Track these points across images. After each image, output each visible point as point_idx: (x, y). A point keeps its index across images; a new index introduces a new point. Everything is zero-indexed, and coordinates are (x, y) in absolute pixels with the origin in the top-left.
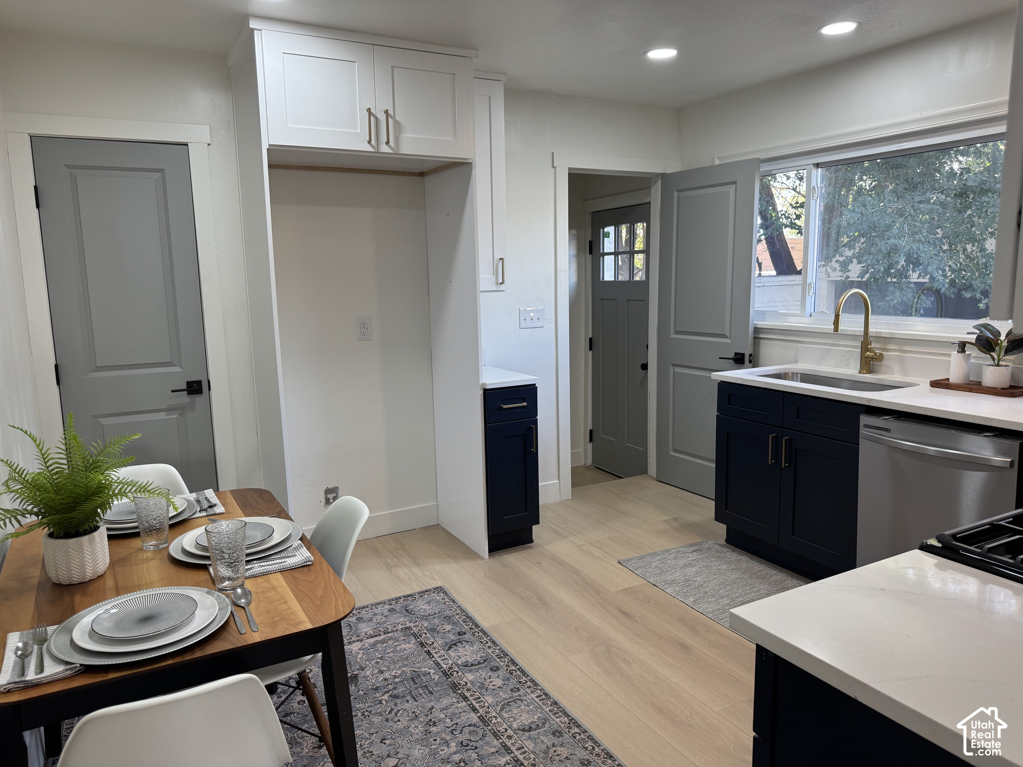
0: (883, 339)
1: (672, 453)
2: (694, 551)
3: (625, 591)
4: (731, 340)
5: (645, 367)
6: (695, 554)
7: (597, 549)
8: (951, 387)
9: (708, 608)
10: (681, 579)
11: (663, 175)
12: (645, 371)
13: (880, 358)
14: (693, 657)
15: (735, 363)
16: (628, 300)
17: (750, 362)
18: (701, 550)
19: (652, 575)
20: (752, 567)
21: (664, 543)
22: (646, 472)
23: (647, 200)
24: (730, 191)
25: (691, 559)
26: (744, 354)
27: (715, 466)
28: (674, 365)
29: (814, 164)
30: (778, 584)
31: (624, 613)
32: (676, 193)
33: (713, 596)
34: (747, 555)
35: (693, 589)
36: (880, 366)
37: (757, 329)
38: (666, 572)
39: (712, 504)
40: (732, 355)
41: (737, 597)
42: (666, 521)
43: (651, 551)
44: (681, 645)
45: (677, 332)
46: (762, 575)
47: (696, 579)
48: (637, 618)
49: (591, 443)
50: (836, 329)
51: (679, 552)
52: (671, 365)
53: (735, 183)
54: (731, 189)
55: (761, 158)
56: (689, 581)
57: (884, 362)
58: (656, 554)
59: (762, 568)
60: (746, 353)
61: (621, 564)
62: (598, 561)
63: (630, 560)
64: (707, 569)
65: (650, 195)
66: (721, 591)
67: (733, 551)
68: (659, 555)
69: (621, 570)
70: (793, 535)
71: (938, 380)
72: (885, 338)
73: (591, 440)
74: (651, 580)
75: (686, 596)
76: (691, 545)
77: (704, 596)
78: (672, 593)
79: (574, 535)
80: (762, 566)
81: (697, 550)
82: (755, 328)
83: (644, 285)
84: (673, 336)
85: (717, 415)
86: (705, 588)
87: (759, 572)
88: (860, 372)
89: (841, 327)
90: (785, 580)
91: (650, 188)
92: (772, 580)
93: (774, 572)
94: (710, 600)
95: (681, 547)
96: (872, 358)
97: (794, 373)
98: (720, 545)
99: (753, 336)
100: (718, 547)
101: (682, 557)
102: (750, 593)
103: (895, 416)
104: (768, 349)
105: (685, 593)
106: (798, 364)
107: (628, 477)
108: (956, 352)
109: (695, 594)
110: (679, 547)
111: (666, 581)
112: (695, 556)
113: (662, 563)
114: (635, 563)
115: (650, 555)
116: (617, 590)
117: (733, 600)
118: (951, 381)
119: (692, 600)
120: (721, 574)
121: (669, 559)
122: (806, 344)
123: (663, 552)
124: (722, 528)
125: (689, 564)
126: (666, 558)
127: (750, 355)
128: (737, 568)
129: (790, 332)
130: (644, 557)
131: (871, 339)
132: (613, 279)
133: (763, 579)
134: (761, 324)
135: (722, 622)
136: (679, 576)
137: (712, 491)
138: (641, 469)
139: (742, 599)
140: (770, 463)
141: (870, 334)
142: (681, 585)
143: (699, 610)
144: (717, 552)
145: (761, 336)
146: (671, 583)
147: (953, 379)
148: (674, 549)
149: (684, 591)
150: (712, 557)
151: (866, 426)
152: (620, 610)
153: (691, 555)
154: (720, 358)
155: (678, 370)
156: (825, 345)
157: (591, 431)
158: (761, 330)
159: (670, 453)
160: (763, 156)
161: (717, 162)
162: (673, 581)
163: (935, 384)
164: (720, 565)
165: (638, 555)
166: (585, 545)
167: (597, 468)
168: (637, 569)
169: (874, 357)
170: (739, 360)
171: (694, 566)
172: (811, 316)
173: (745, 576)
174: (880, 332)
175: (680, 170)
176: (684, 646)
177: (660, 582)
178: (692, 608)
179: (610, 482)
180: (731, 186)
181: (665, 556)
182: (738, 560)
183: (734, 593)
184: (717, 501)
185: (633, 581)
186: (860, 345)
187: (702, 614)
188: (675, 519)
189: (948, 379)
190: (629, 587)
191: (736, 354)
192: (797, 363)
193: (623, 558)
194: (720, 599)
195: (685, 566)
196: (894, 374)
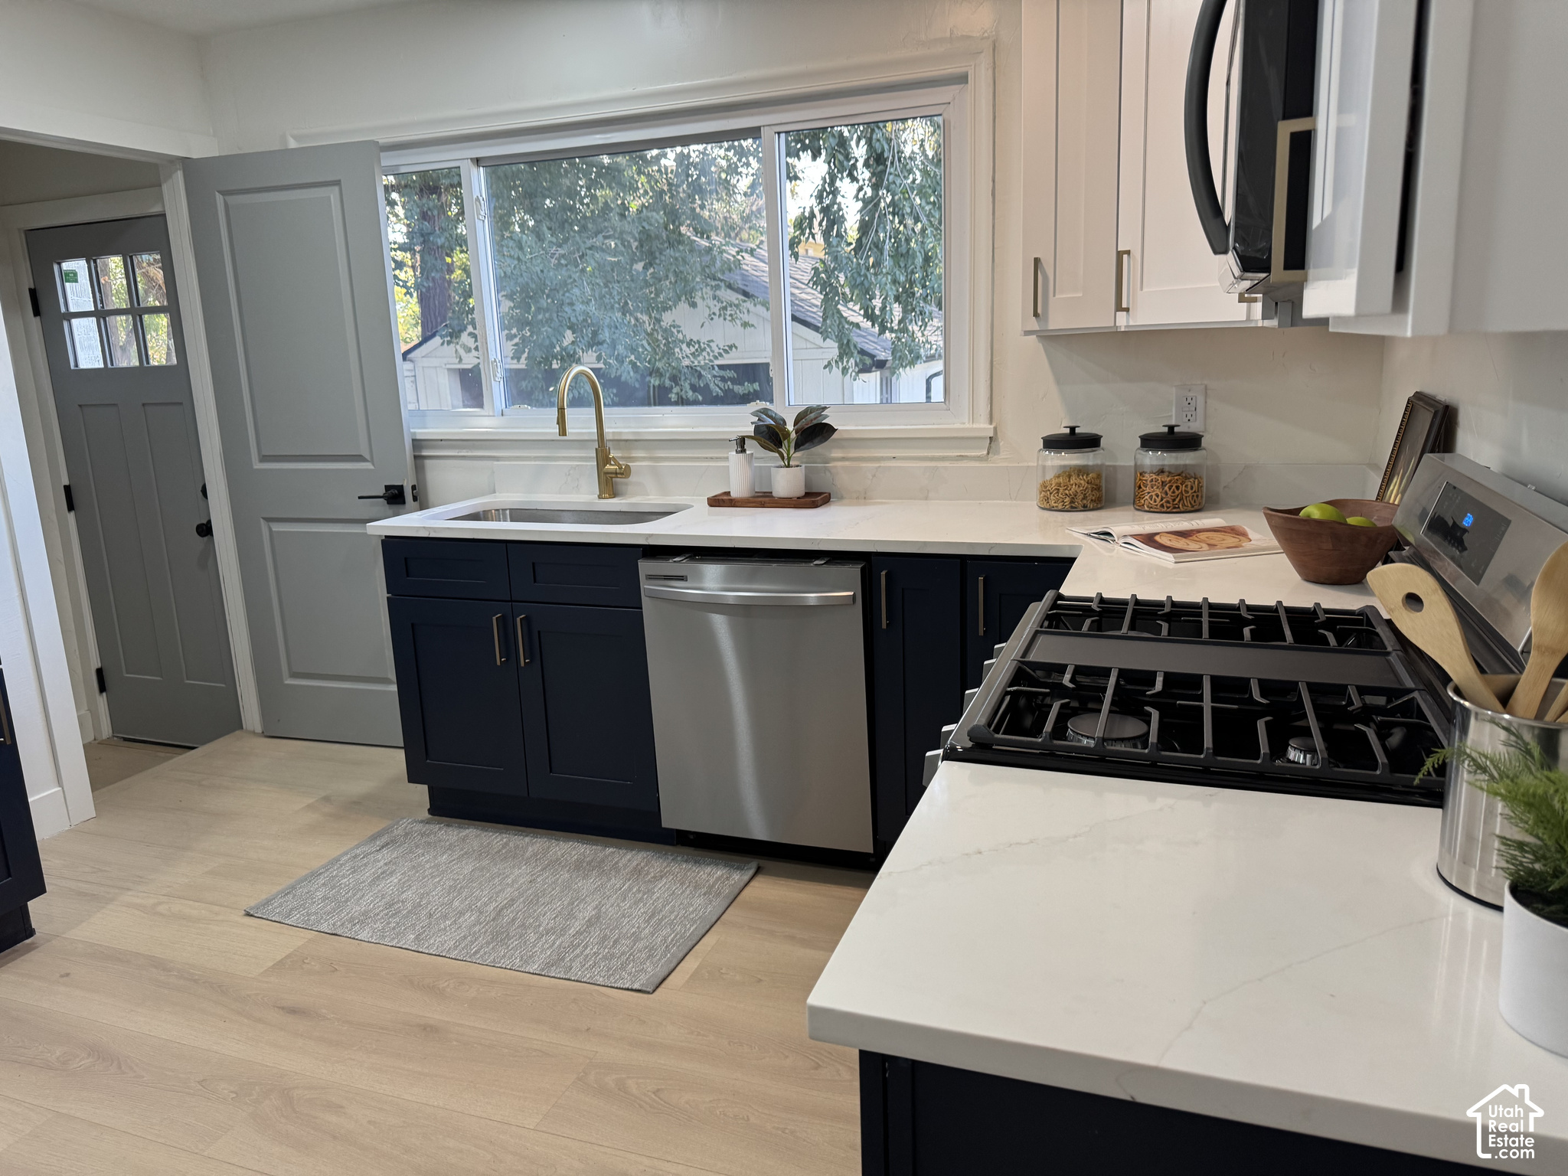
0: (623, 443)
1: (289, 681)
2: (383, 847)
3: (280, 965)
4: (373, 465)
5: (205, 530)
6: (385, 851)
7: (191, 903)
8: (737, 504)
9: (445, 942)
10: (379, 907)
11: (185, 163)
12: (206, 538)
13: (625, 472)
14: (455, 1043)
15: (388, 503)
16: (144, 405)
17: (415, 499)
18: (393, 842)
19: (322, 917)
20: (489, 844)
21: (322, 850)
22: (239, 726)
23: (156, 209)
24: (329, 197)
25: (382, 863)
26: (402, 486)
27: (396, 689)
28: (268, 520)
29: (471, 159)
30: (540, 859)
31: (293, 1011)
32: (219, 198)
33: (445, 917)
34: (475, 825)
35: (406, 917)
36: (626, 484)
37: (415, 443)
38: (346, 902)
39: (400, 756)
40: (381, 491)
41: (486, 904)
42: (310, 807)
43: (304, 872)
44: (425, 1029)
45: (264, 459)
46: (510, 852)
47: (404, 896)
48: (324, 1011)
49: (104, 694)
50: (563, 431)
51: (355, 857)
52: (261, 520)
53: (337, 183)
54: (333, 193)
55: (380, 141)
56: (393, 904)
57: (632, 478)
58: (315, 875)
59: (505, 840)
60: (405, 485)
61: (252, 916)
62: (201, 925)
63: (268, 902)
64: (417, 872)
65: (160, 198)
66: (456, 903)
67: (448, 825)
68: (321, 874)
69: (256, 928)
70: (551, 772)
71: (716, 496)
72: (627, 441)
73: (102, 688)
74: (324, 927)
75: (398, 934)
76: (374, 838)
77: (430, 924)
78: (372, 937)
79: (129, 889)
80: (504, 836)
81: (387, 844)
82: (413, 440)
83: (178, 374)
84: (258, 466)
85: (388, 598)
86: (427, 908)
87: (504, 847)
88: (600, 497)
89: (570, 429)
90: (548, 848)
91: (160, 186)
92: (528, 854)
93: (527, 839)
94: (442, 926)
95: (357, 847)
96: (616, 473)
97: (498, 510)
98: (422, 822)
99: (412, 454)
100: (419, 827)
101: (365, 865)
102: (502, 890)
103: (687, 555)
104: (440, 475)
105: (394, 928)
106: (497, 494)
107: (204, 743)
108: (735, 453)
109: (413, 925)
110: (352, 849)
111: (351, 920)
112: (386, 855)
113: (333, 888)
114: (281, 905)
115: (304, 879)
116: (262, 970)
117: (481, 913)
118: (734, 495)
119: (412, 937)
120: (443, 872)
121: (344, 877)
122: (505, 461)
123: (327, 867)
124: (420, 793)
125: (382, 874)
126: (336, 876)
127: (414, 488)
128: (466, 853)
129: (475, 442)
130: (293, 887)
131: (609, 445)
132: (102, 366)
133: (514, 857)
134: (422, 433)
135: (477, 958)
136: (372, 901)
137: (395, 731)
138: (232, 723)
139: (494, 905)
140: (499, 663)
141: (607, 437)
142: (382, 918)
143: (431, 952)
144: (422, 836)
145: (425, 453)
146: (364, 918)
147: (737, 492)
148: (346, 853)
149: (392, 925)
150: (417, 847)
151: (650, 577)
152: (283, 1008)
153: (380, 856)
154: (360, 498)
155: (277, 527)
156: (535, 461)
157: (100, 672)
158: (423, 443)
159: (286, 682)
160: (384, 139)
161: (293, 144)
162: (365, 914)
163: (716, 502)
164: (435, 857)
165: (279, 888)
166: (160, 903)
167: (125, 739)
168: (288, 916)
169: (618, 471)
170: (395, 497)
171: (392, 873)
172: (502, 415)
173: (485, 862)
174: (620, 433)
175: (218, 155)
176: (429, 1030)
177: (342, 925)
178: (418, 952)
179: (171, 761)
180: (330, 188)
181: (332, 872)
182: (463, 839)
183: (478, 899)
184: (408, 748)
185: (290, 941)
186: (595, 455)
187: (439, 956)
188: (327, 799)
189: (728, 493)
190: (284, 955)
191: (387, 488)
192: (494, 492)
193: (253, 903)
194: (459, 918)
195: (377, 879)
196: (649, 495)
